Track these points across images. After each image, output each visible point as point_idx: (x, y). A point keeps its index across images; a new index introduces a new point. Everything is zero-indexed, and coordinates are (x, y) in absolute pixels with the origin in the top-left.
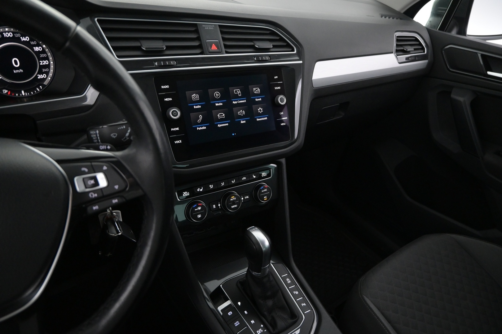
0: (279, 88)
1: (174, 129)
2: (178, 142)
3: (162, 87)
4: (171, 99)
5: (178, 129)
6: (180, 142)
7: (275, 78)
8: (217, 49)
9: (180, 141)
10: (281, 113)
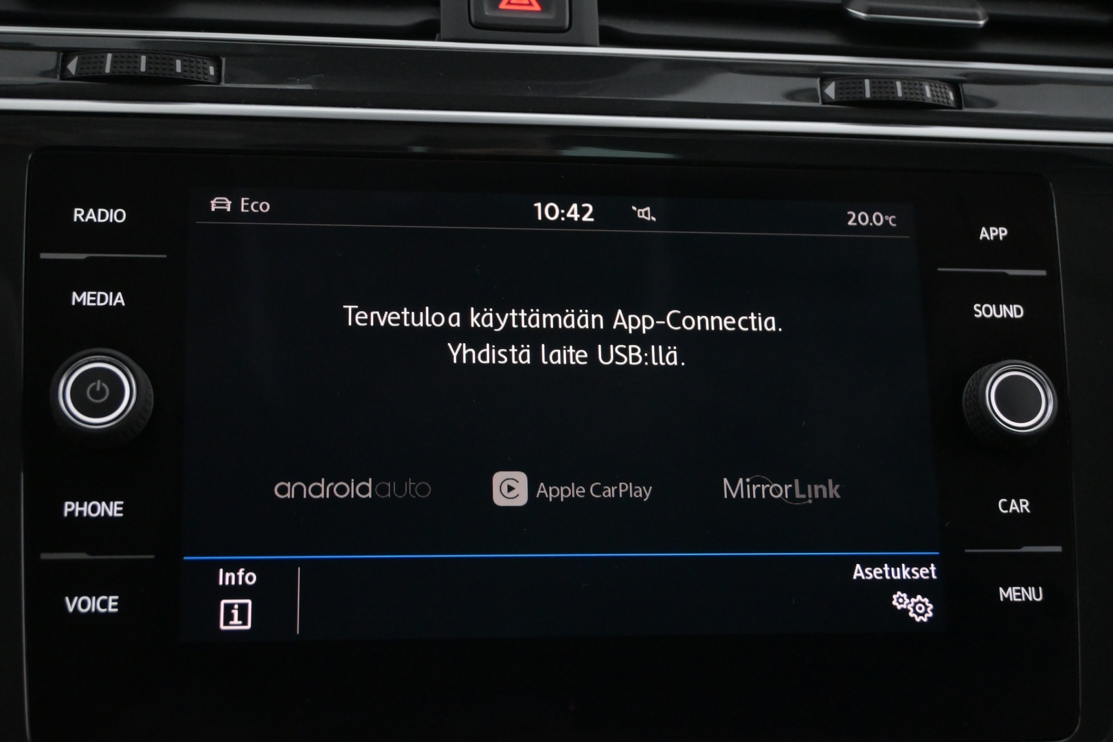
0: (1012, 311)
1: (86, 509)
2: (93, 604)
3: (78, 214)
4: (120, 299)
5: (113, 509)
6: (104, 604)
7: (984, 234)
8: (537, 7)
9: (112, 601)
10: (1013, 506)
